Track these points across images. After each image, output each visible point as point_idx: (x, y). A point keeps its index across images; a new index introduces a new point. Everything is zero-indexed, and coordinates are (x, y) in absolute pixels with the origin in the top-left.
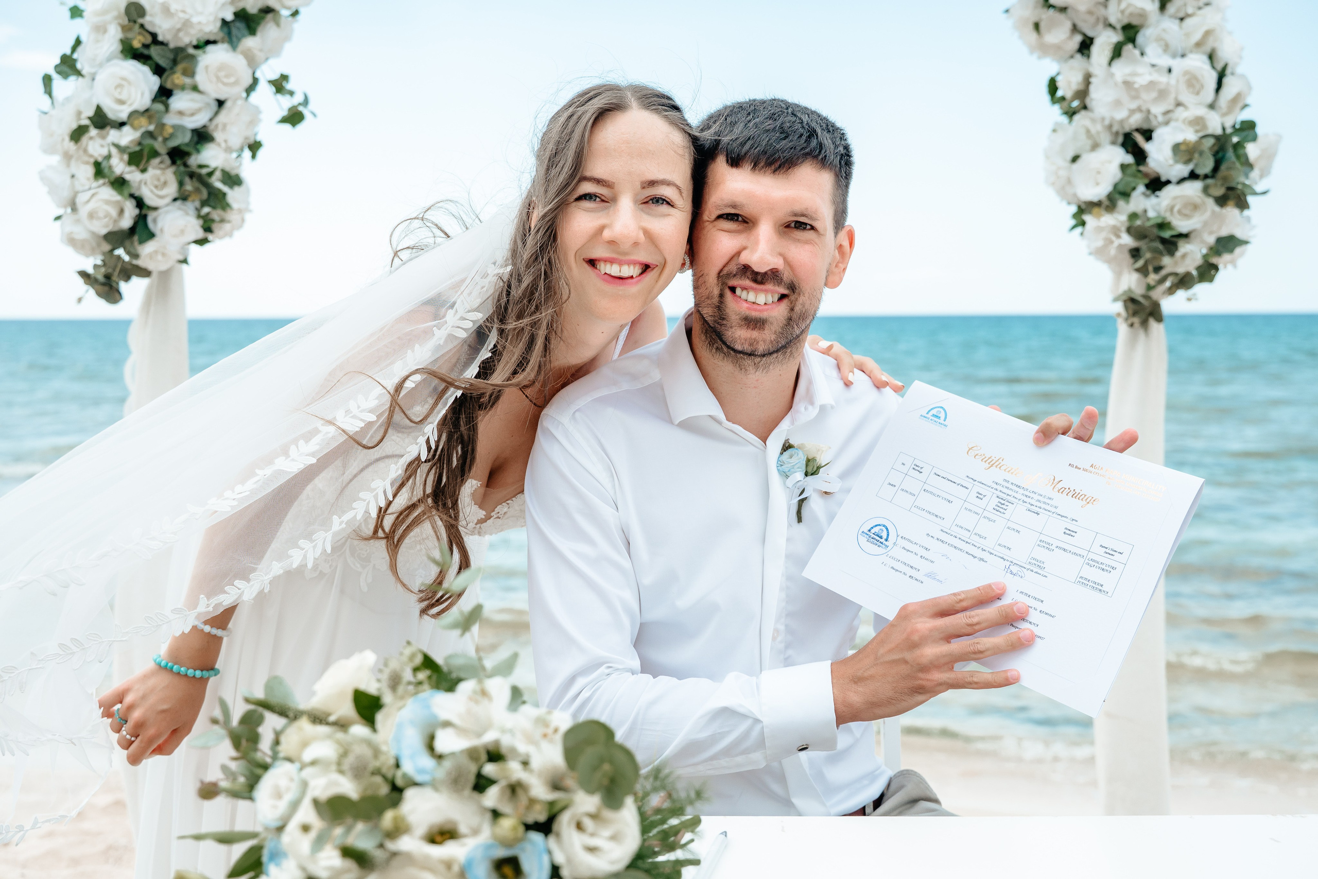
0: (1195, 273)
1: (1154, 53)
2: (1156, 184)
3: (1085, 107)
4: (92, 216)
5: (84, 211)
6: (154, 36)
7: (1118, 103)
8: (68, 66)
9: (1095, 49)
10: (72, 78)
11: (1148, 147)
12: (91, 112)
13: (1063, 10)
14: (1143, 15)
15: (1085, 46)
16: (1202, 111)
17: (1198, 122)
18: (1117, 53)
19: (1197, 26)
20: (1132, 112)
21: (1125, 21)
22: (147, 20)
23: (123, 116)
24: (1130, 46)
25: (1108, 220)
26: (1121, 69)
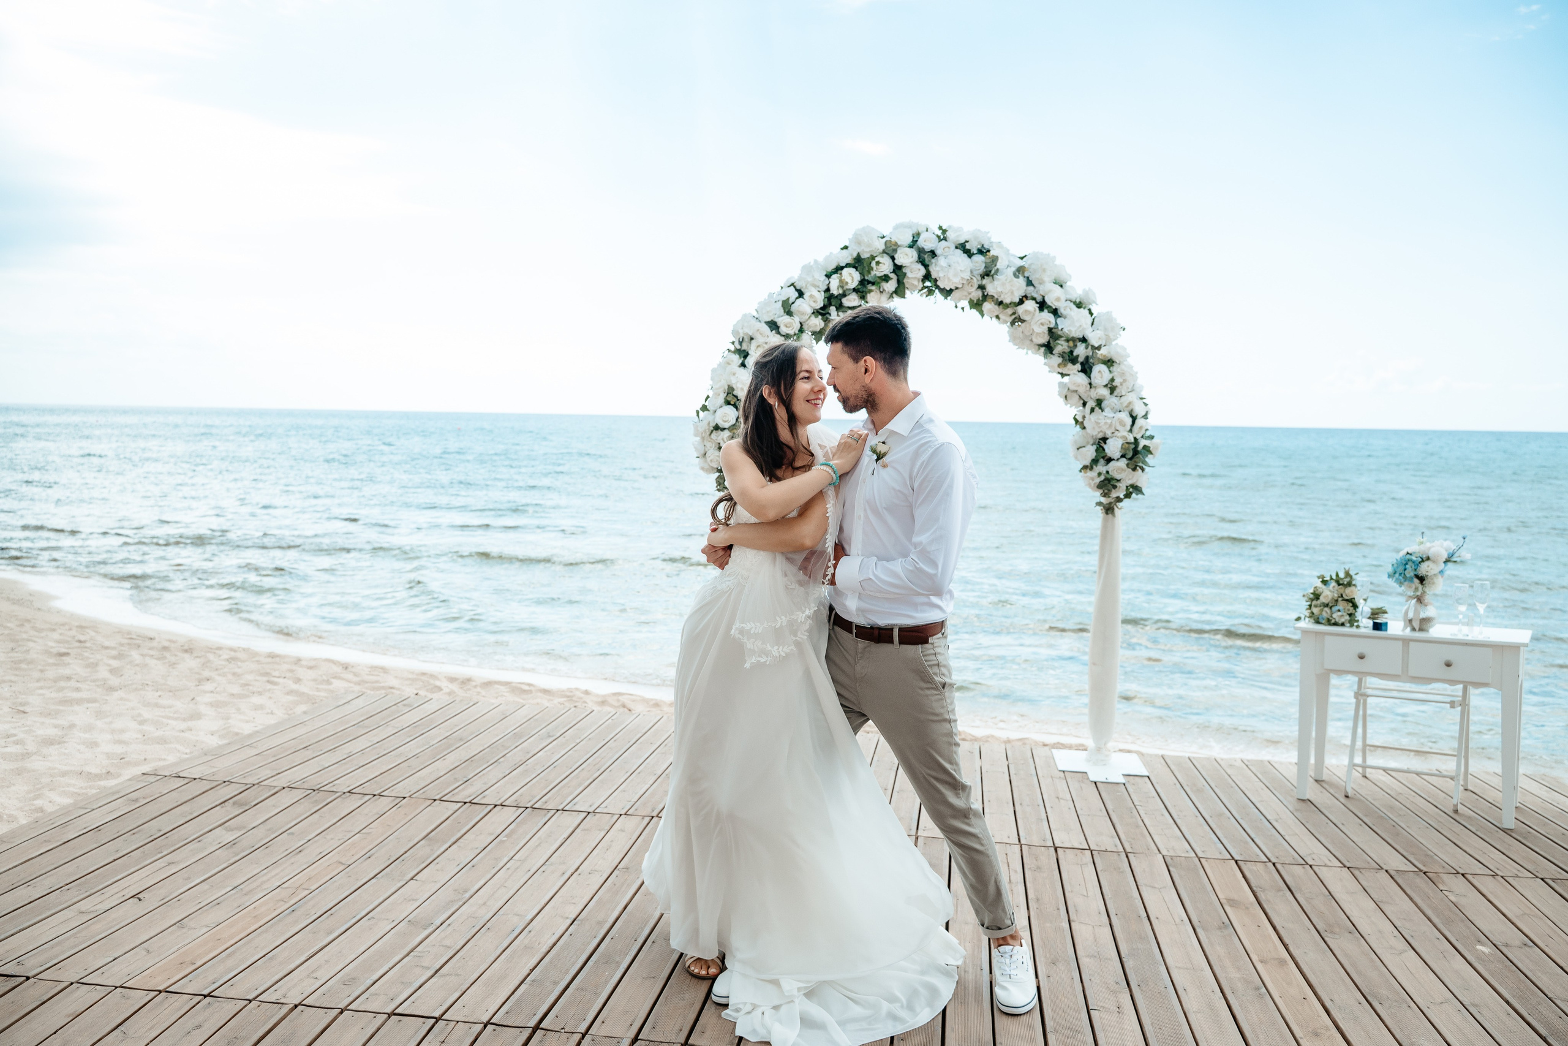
0: (1122, 496)
1: (1108, 412)
2: (1109, 460)
3: (1084, 428)
4: (711, 461)
5: (709, 460)
6: (736, 397)
7: (1094, 428)
8: (704, 408)
9: (1087, 406)
10: (706, 412)
11: (1105, 447)
12: (714, 425)
13: (1076, 391)
14: (1104, 396)
15: (1084, 404)
16: (1126, 434)
17: (1124, 437)
18: (1092, 410)
19: (1125, 401)
20: (1099, 432)
21: (1097, 398)
22: (735, 393)
23: (727, 427)
24: (1097, 408)
25: (1090, 474)
26: (1093, 417)
